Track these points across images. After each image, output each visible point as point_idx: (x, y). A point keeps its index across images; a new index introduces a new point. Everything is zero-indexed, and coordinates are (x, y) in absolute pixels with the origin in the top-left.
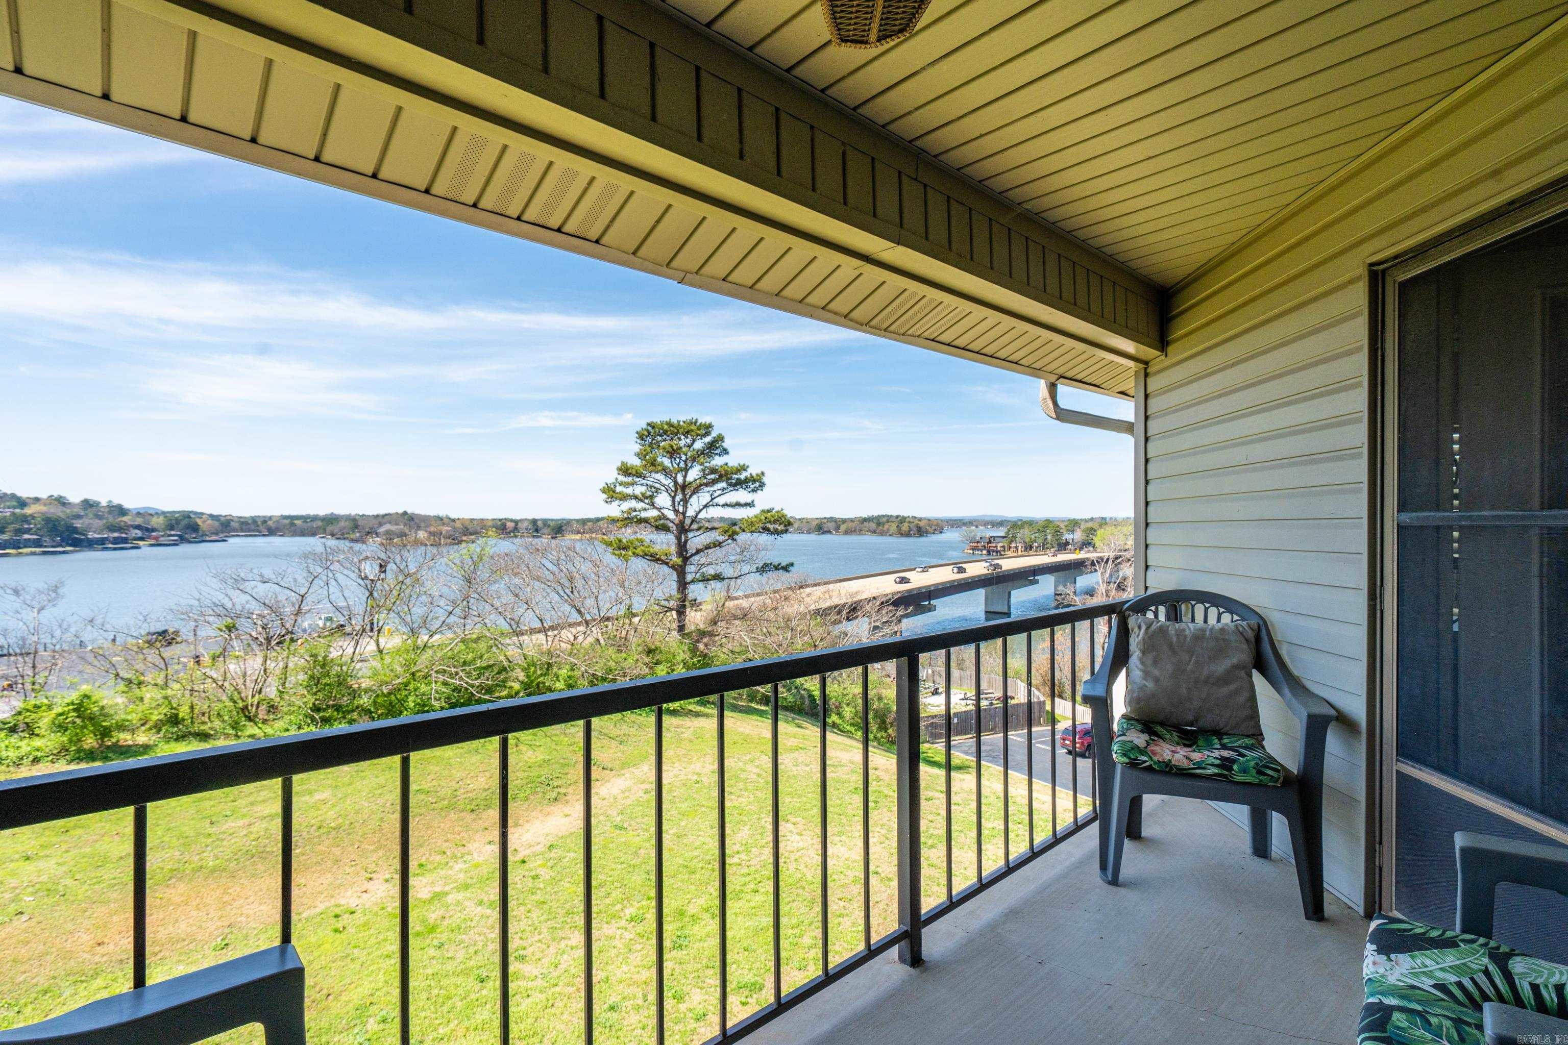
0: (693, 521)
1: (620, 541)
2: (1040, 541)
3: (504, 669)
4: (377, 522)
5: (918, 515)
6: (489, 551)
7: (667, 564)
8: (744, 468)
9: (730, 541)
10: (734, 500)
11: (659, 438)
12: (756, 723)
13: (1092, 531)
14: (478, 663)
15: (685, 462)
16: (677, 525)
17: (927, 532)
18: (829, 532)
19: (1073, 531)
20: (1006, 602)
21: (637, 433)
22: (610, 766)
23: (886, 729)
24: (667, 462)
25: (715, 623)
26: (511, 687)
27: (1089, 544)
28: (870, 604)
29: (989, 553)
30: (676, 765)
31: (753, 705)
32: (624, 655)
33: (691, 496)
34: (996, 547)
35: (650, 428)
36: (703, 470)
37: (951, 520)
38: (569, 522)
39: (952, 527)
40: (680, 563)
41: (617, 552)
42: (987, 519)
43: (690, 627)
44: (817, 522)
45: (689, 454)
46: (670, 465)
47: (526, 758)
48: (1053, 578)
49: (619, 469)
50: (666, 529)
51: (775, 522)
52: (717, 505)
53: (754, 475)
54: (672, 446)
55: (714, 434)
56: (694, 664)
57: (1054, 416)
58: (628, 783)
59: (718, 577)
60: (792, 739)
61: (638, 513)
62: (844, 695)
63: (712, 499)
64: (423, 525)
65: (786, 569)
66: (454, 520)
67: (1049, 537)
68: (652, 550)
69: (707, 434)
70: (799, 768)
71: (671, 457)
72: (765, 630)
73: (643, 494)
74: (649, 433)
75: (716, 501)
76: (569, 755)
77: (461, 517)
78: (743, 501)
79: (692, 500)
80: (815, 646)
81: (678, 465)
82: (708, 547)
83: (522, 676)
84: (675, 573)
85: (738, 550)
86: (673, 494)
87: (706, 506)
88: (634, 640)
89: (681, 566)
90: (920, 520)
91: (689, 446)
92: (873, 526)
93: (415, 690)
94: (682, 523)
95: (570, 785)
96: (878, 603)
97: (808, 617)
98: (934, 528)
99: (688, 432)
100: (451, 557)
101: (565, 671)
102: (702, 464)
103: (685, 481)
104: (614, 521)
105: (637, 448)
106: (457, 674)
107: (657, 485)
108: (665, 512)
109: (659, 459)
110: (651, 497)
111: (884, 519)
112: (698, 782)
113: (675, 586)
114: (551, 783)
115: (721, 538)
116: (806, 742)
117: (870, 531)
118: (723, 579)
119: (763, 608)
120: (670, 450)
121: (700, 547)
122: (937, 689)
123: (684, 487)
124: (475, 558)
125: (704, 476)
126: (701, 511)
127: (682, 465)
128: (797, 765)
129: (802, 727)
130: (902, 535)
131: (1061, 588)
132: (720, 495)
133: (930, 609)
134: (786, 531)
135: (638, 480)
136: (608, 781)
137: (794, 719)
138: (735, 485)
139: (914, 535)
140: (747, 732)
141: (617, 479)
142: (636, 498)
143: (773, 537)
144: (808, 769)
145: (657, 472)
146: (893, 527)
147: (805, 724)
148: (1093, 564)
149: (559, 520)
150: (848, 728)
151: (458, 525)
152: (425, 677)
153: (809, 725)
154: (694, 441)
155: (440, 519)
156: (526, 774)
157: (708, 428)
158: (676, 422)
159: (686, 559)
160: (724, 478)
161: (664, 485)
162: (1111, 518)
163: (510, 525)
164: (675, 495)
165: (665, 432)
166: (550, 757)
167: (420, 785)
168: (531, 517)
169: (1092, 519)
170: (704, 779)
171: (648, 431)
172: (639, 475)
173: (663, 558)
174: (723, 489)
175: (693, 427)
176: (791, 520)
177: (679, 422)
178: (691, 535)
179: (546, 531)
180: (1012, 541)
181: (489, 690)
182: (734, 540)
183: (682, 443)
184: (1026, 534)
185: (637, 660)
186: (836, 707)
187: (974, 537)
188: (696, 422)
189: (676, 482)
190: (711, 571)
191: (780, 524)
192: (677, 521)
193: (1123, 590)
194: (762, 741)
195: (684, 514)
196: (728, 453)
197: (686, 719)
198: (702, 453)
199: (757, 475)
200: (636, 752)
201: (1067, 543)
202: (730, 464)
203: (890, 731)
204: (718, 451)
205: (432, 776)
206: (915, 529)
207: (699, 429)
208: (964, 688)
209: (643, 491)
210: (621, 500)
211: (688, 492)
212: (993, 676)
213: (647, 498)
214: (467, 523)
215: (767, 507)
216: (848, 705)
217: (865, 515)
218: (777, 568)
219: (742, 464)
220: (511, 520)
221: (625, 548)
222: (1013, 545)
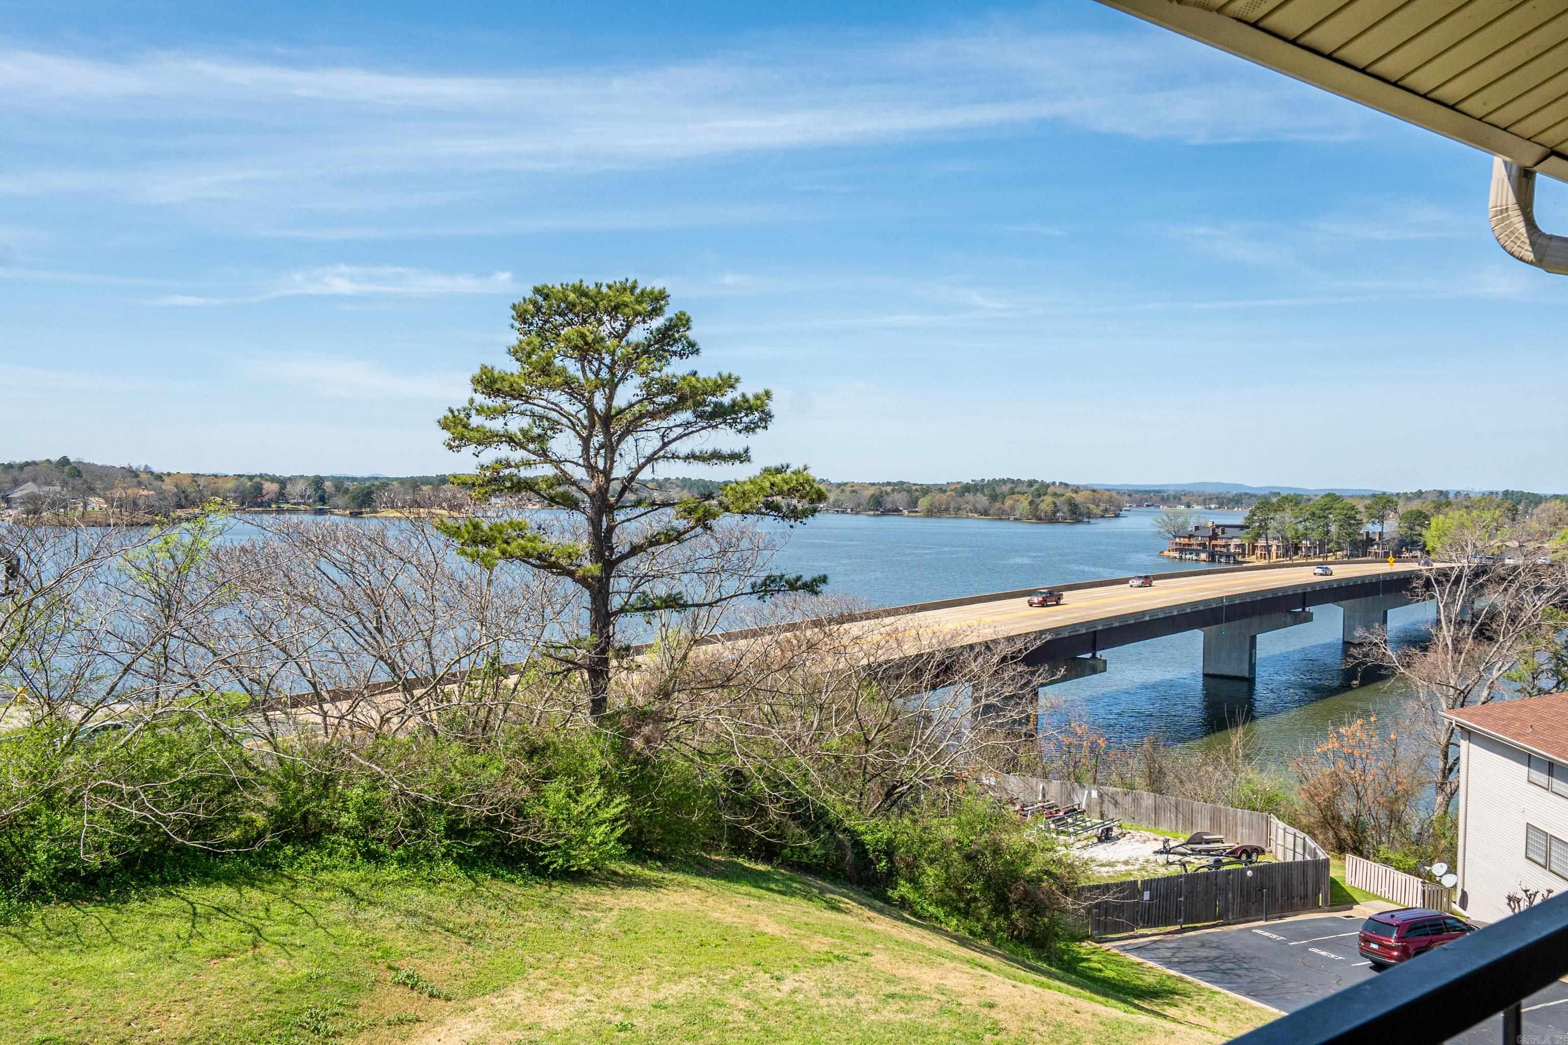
0: (624, 489)
1: (476, 527)
2: (1315, 536)
3: (231, 787)
4: (10, 478)
5: (1072, 481)
6: (210, 542)
7: (571, 574)
8: (729, 382)
9: (699, 530)
10: (709, 448)
11: (559, 320)
12: (746, 901)
13: (1420, 518)
14: (181, 773)
15: (611, 369)
16: (592, 496)
17: (1090, 515)
18: (896, 511)
19: (1382, 519)
20: (1246, 657)
21: (514, 307)
22: (445, 990)
23: (1007, 913)
24: (573, 368)
25: (667, 696)
26: (251, 822)
27: (1414, 543)
28: (980, 660)
29: (1212, 557)
30: (581, 990)
31: (740, 860)
32: (480, 759)
33: (621, 438)
34: (1227, 546)
35: (540, 299)
36: (648, 386)
37: (1137, 492)
38: (385, 484)
39: (1139, 505)
40: (597, 573)
41: (469, 550)
42: (1209, 490)
43: (616, 701)
44: (872, 491)
45: (618, 353)
46: (580, 374)
47: (272, 973)
48: (1340, 610)
49: (477, 381)
50: (571, 504)
51: (791, 492)
52: (674, 456)
53: (750, 396)
54: (583, 336)
55: (670, 312)
56: (621, 778)
57: (1530, 256)
58: (481, 1028)
59: (673, 602)
60: (819, 937)
61: (514, 471)
62: (924, 843)
63: (665, 445)
64: (98, 485)
65: (812, 587)
66: (159, 477)
67: (1333, 528)
68: (540, 547)
69: (656, 312)
70: (833, 1001)
71: (582, 359)
72: (767, 708)
73: (524, 432)
74: (538, 309)
75: (672, 447)
76: (362, 966)
77: (173, 471)
78: (726, 450)
79: (623, 445)
80: (867, 742)
81: (597, 374)
82: (654, 542)
83: (271, 799)
84: (587, 593)
85: (717, 550)
86: (585, 433)
87: (651, 459)
88: (501, 732)
89: (599, 580)
90: (1076, 490)
91: (620, 336)
92: (982, 500)
93: (50, 827)
94: (603, 492)
95: (361, 1030)
96: (996, 659)
97: (855, 684)
98: (1103, 506)
99: (616, 308)
100: (131, 555)
101: (360, 791)
102: (644, 373)
103: (609, 406)
104: (467, 484)
105: (513, 338)
106: (134, 795)
107: (554, 415)
108: (569, 468)
109: (558, 362)
110: (542, 438)
111: (1005, 488)
112: (623, 1028)
113: (586, 617)
114: (322, 1025)
115: (681, 524)
116: (847, 944)
117: (976, 510)
118: (685, 606)
119: (764, 665)
120: (581, 343)
121: (638, 540)
122: (1109, 830)
123: (607, 419)
124: (180, 556)
125: (649, 398)
126: (641, 468)
127: (604, 374)
128: (828, 995)
129: (838, 910)
130: (1039, 519)
131: (1359, 633)
132: (680, 437)
133: (1096, 667)
134: (814, 511)
135: (515, 402)
136: (440, 1022)
137: (822, 891)
138: (713, 415)
139: (1064, 521)
140: (729, 919)
141: (472, 401)
142: (511, 440)
143: (787, 523)
144: (851, 1002)
145: (553, 388)
146: (1024, 504)
147: (846, 903)
148: (1428, 585)
149: (364, 480)
150: (931, 909)
151: (168, 486)
152: (72, 801)
153: (852, 905)
154: (629, 327)
155: (132, 473)
156: (271, 1006)
157: (657, 301)
158: (592, 287)
159: (609, 566)
160: (690, 403)
161: (567, 415)
162: (1458, 493)
163: (271, 488)
164: (590, 435)
165: (571, 306)
166: (322, 972)
167: (48, 1029)
168: (311, 472)
169: (1420, 494)
170: (638, 1021)
171: (535, 303)
172: (517, 394)
173: (563, 562)
174: (688, 424)
175: (628, 298)
176: (823, 488)
177: (598, 286)
178: (620, 516)
179: (340, 500)
180: (1259, 535)
181: (200, 829)
182: (707, 528)
183: (604, 330)
184: (1287, 519)
185: (508, 769)
186: (908, 866)
187: (1183, 526)
188: (633, 288)
189: (591, 409)
190: (661, 589)
191: (802, 497)
192: (592, 487)
193: (1490, 639)
194: (759, 939)
195: (607, 473)
196: (697, 351)
197: (605, 890)
198: (646, 351)
199: (757, 397)
200: (500, 961)
201: (1370, 541)
202: (702, 375)
203: (1015, 915)
204: (677, 348)
205: (75, 1010)
206: (1066, 508)
207: (639, 302)
208: (1163, 828)
209: (526, 427)
210: (479, 443)
211: (616, 428)
212: (1220, 805)
213: (533, 440)
214: (186, 482)
215: (774, 463)
216: (931, 862)
217: (966, 480)
218: (793, 585)
219: (725, 374)
220: (273, 479)
221: (487, 542)
222: (1261, 542)
